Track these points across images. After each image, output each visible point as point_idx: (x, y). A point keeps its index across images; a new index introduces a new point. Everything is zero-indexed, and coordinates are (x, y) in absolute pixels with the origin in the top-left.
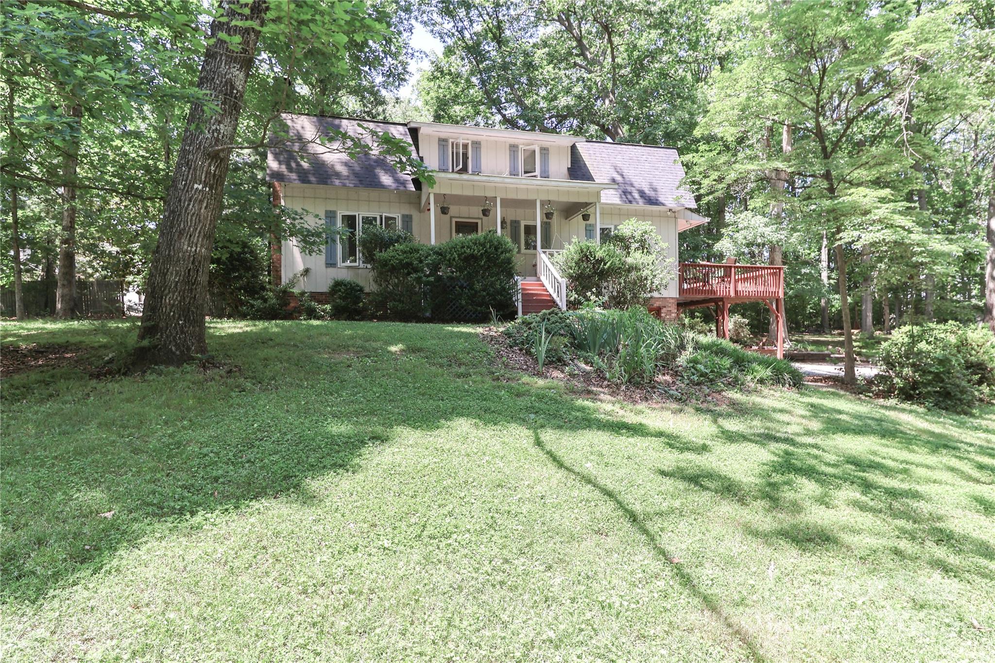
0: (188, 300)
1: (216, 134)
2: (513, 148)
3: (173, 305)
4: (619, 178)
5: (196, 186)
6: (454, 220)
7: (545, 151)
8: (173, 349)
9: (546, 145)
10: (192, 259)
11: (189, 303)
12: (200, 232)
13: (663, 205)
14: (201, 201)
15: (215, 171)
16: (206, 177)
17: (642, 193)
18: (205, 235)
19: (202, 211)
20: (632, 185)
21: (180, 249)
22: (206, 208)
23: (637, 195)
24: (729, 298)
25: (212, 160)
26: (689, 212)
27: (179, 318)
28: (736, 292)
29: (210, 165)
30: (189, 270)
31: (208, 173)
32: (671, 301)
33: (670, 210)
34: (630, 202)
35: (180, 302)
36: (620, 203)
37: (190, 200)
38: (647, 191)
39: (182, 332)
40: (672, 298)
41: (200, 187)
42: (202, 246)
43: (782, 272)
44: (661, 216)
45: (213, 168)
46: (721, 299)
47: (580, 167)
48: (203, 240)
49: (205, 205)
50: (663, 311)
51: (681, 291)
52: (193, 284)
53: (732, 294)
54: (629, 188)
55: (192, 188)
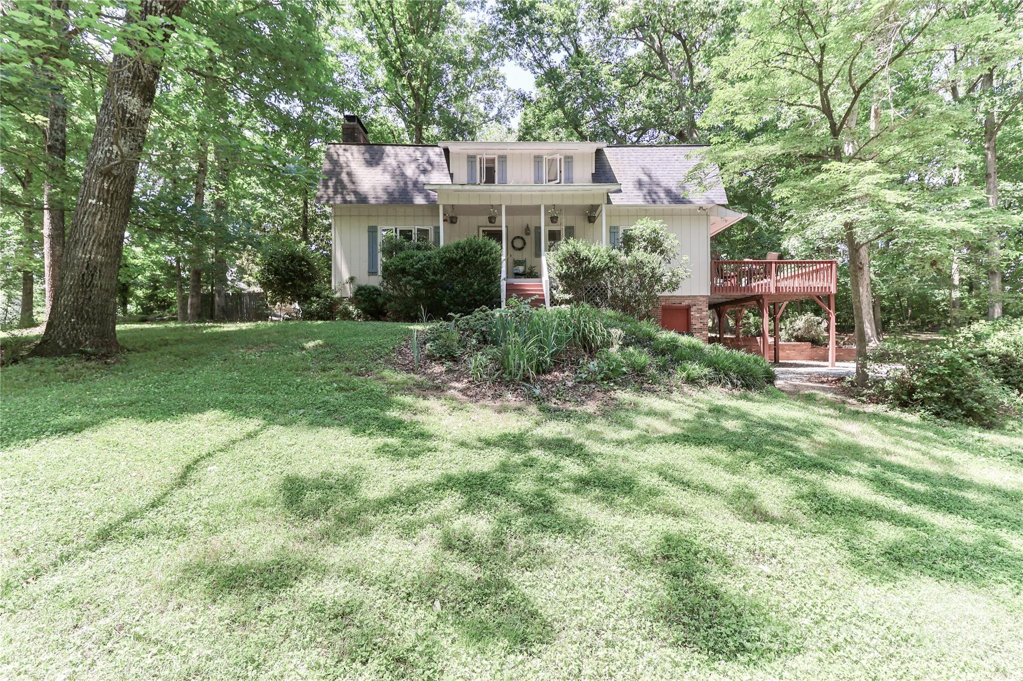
0: (81, 301)
1: (108, 155)
2: (538, 159)
3: (67, 306)
4: (645, 179)
5: (90, 201)
6: (481, 229)
7: (569, 159)
8: (61, 343)
9: (569, 153)
10: (85, 265)
11: (83, 303)
12: (94, 241)
13: (690, 202)
14: (95, 214)
15: (109, 187)
16: (99, 193)
17: (668, 192)
18: (100, 244)
19: (96, 222)
20: (658, 185)
21: (75, 257)
22: (100, 220)
23: (662, 195)
24: (770, 295)
25: (105, 177)
26: (723, 209)
27: (72, 317)
28: (777, 288)
29: (103, 182)
30: (83, 275)
31: (101, 189)
32: (702, 299)
33: (701, 208)
34: (654, 202)
35: (73, 303)
36: (643, 203)
37: (85, 214)
38: (674, 189)
39: (73, 329)
40: (703, 296)
41: (94, 202)
42: (97, 253)
43: (834, 265)
44: (691, 214)
45: (106, 185)
46: (761, 296)
47: (605, 172)
48: (98, 248)
49: (99, 217)
50: (692, 309)
51: (714, 288)
52: (87, 287)
53: (773, 291)
54: (656, 188)
55: (87, 202)
